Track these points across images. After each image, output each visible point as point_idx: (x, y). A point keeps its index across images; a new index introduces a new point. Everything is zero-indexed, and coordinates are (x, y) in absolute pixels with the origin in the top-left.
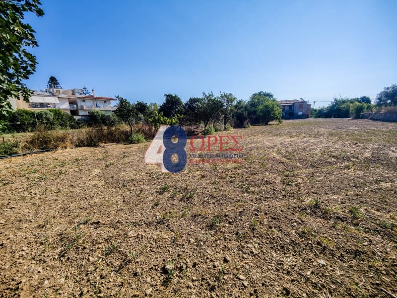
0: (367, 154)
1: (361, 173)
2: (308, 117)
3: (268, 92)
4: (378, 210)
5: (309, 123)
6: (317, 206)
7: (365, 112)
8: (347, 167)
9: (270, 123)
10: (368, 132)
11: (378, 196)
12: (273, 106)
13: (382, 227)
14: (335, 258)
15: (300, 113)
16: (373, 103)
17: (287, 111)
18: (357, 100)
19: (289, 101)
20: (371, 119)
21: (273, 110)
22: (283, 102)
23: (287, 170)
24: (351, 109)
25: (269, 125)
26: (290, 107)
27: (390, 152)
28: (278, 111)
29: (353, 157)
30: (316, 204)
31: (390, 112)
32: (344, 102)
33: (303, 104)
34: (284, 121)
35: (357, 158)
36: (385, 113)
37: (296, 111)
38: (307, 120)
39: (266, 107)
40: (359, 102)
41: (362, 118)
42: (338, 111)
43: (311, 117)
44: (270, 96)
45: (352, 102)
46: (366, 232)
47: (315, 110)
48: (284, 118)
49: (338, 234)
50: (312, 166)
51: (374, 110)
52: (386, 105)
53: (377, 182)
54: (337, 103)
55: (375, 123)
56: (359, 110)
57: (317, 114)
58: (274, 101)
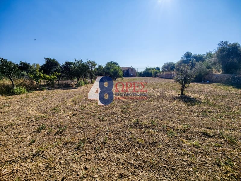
0: (159, 94)
1: (156, 103)
2: (135, 76)
3: (115, 62)
4: (162, 120)
5: (136, 79)
6: (137, 123)
7: (158, 74)
8: (151, 101)
9: (117, 79)
10: (159, 84)
11: (162, 113)
12: (118, 70)
13: (163, 128)
14: (145, 149)
15: (132, 74)
16: (161, 70)
17: (126, 73)
18: (155, 68)
19: (126, 67)
20: (160, 77)
21: (118, 72)
22: (123, 68)
23: (125, 105)
24: (153, 72)
25: (117, 80)
26: (127, 70)
27: (167, 92)
28: (121, 73)
29: (153, 96)
30: (137, 122)
31: (166, 75)
32: (150, 69)
33: (133, 70)
34: (124, 78)
35: (155, 96)
36: (165, 75)
37: (130, 73)
38: (135, 78)
39: (115, 70)
40: (156, 69)
41: (157, 77)
42: (147, 73)
43: (137, 76)
44: (117, 64)
45: (153, 69)
46: (157, 132)
47: (138, 73)
48: (124, 76)
49: (146, 136)
50: (136, 102)
51: (161, 73)
52: (165, 71)
53: (162, 107)
54: (147, 69)
55: (162, 79)
56: (156, 73)
57: (139, 75)
58: (119, 67)
